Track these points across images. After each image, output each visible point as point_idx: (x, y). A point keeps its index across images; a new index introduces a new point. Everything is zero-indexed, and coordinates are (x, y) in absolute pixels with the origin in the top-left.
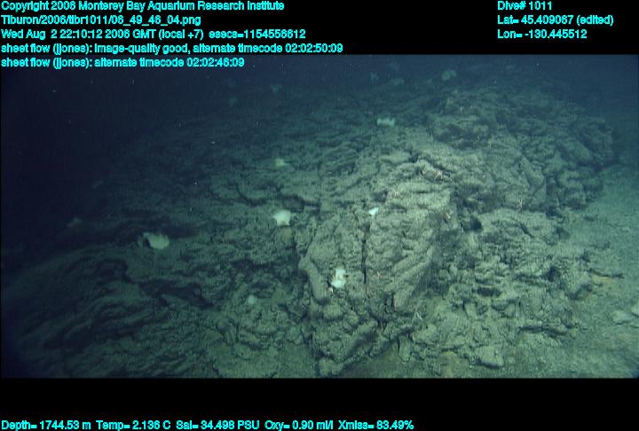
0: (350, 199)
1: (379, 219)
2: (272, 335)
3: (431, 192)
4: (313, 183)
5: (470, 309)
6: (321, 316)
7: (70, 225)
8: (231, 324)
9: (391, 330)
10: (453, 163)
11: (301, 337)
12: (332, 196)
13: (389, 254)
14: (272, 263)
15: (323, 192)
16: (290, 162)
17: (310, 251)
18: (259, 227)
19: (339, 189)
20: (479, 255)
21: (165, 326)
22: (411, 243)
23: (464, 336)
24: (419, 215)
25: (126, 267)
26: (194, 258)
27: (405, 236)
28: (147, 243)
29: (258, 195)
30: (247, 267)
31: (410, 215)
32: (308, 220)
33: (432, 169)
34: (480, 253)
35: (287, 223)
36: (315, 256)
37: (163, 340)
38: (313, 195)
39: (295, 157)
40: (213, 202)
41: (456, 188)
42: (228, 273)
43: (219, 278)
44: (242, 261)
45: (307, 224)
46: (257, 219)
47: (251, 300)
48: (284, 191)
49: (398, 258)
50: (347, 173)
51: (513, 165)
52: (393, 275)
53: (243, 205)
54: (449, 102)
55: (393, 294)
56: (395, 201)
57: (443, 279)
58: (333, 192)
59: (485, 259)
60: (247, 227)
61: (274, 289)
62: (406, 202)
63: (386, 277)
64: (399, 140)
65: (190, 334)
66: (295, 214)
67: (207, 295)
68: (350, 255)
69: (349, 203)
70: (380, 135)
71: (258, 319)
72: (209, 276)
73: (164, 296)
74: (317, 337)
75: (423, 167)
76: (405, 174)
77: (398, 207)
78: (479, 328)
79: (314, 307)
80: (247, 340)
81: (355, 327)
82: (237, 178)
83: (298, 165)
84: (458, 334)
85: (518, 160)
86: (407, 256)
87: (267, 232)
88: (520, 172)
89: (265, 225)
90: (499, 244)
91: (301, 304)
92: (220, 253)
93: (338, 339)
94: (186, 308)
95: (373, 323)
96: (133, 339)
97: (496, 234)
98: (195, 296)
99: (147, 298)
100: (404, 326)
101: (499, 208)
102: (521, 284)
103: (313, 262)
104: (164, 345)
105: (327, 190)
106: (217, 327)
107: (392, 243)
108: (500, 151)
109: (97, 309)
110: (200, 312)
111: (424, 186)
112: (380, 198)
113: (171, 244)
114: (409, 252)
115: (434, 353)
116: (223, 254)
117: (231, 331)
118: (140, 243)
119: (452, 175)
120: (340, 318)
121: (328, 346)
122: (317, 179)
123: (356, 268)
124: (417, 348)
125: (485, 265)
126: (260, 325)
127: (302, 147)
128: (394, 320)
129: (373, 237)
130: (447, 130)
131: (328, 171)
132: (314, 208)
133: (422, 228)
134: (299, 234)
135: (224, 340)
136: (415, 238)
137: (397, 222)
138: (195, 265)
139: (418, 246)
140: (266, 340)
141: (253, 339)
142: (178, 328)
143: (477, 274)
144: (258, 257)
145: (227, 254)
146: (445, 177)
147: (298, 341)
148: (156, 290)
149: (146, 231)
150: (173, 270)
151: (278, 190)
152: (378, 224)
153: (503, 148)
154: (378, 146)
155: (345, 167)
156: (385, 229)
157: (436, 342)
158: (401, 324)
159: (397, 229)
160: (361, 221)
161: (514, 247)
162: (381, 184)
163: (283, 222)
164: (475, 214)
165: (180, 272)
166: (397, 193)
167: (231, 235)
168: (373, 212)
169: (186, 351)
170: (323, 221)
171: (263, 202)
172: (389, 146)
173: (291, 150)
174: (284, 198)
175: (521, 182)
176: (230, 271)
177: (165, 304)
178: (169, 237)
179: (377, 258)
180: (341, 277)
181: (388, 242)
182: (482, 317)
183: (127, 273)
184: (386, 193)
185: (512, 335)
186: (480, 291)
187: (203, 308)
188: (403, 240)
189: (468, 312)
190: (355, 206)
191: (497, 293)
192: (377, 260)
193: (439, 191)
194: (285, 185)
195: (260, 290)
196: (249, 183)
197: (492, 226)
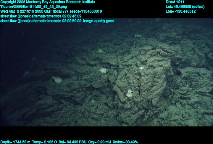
0: (131, 64)
1: (145, 71)
2: (102, 115)
3: (163, 61)
4: (114, 58)
5: (178, 105)
6: (123, 108)
7: (25, 74)
8: (86, 111)
9: (150, 113)
10: (171, 49)
11: (113, 115)
12: (123, 62)
13: (149, 84)
14: (101, 87)
15: (119, 61)
16: (104, 51)
17: (117, 83)
18: (95, 74)
19: (125, 60)
20: (181, 84)
21: (62, 112)
22: (157, 80)
23: (178, 115)
24: (160, 70)
25: (46, 90)
26: (71, 86)
27: (155, 77)
28: (53, 80)
29: (93, 63)
30: (91, 89)
31: (156, 69)
32: (113, 72)
33: (164, 52)
34: (181, 83)
35: (105, 73)
36: (119, 85)
37: (62, 117)
38: (115, 62)
39: (106, 49)
40: (77, 65)
41: (172, 59)
42: (84, 92)
43: (81, 93)
44: (89, 87)
45: (113, 73)
46: (94, 71)
47: (93, 101)
48: (103, 61)
49: (152, 86)
50: (126, 54)
51: (191, 50)
52: (151, 92)
53: (88, 66)
54: (164, 28)
55: (152, 99)
56: (151, 64)
57: (167, 93)
58: (123, 61)
59: (184, 86)
60: (90, 74)
61: (101, 97)
62: (155, 64)
63: (148, 93)
64: (146, 42)
65: (71, 114)
66: (108, 70)
67: (77, 100)
68: (133, 85)
69: (130, 65)
70: (138, 41)
71: (97, 109)
72: (77, 93)
73: (61, 100)
74: (121, 116)
75: (160, 51)
76: (153, 54)
77: (152, 66)
78: (184, 112)
79: (120, 105)
80: (93, 117)
81: (136, 112)
82: (85, 57)
83: (107, 51)
84: (176, 115)
85: (193, 49)
86: (156, 85)
87: (98, 76)
88: (195, 53)
89: (97, 74)
90: (188, 80)
91: (114, 103)
92: (81, 84)
93: (129, 117)
94: (69, 105)
95: (143, 111)
96: (50, 117)
97: (188, 76)
98: (72, 100)
99: (55, 102)
100: (155, 112)
101: (187, 67)
102: (199, 96)
103: (119, 87)
104: (62, 119)
105: (120, 60)
106: (81, 111)
107: (151, 80)
108: (186, 45)
109: (37, 106)
110: (74, 106)
111: (160, 59)
112: (143, 63)
113: (62, 81)
114: (157, 83)
115: (167, 122)
116: (82, 85)
117: (86, 113)
118: (51, 80)
119: (171, 54)
120: (130, 109)
121: (126, 119)
122: (116, 56)
123: (136, 90)
124: (160, 120)
125: (184, 88)
126: (98, 111)
127: (108, 45)
128: (151, 109)
129: (143, 78)
130: (165, 38)
131: (119, 54)
132: (116, 67)
133: (161, 74)
134: (110, 77)
135: (84, 116)
136: (159, 78)
137: (152, 72)
138: (72, 89)
139: (160, 81)
140: (100, 117)
141: (95, 116)
142: (67, 113)
143: (181, 91)
144: (95, 85)
145: (84, 84)
146: (169, 55)
147: (112, 117)
148: (58, 98)
149: (53, 76)
150: (64, 91)
151: (101, 61)
152: (145, 73)
153: (187, 44)
154: (137, 44)
155: (126, 52)
156: (147, 75)
157: (168, 118)
158: (154, 111)
159: (152, 74)
160: (136, 72)
161: (195, 81)
162: (143, 58)
163: (104, 72)
164: (178, 69)
165: (67, 91)
166: (151, 61)
167: (85, 77)
168: (141, 68)
169: (70, 121)
170: (120, 72)
171: (95, 65)
172: (142, 44)
173: (104, 46)
174: (103, 63)
175: (195, 57)
176: (85, 91)
177: (61, 103)
178: (62, 79)
179: (145, 86)
180: (130, 93)
181: (149, 80)
182: (184, 108)
183: (47, 92)
184: (146, 61)
185: (200, 116)
186: (181, 98)
187: (75, 105)
188: (154, 79)
189: (178, 106)
190: (132, 66)
191: (190, 99)
192: (145, 87)
193: (166, 60)
194: (103, 59)
195: (96, 98)
196: (90, 58)
197: (186, 73)
